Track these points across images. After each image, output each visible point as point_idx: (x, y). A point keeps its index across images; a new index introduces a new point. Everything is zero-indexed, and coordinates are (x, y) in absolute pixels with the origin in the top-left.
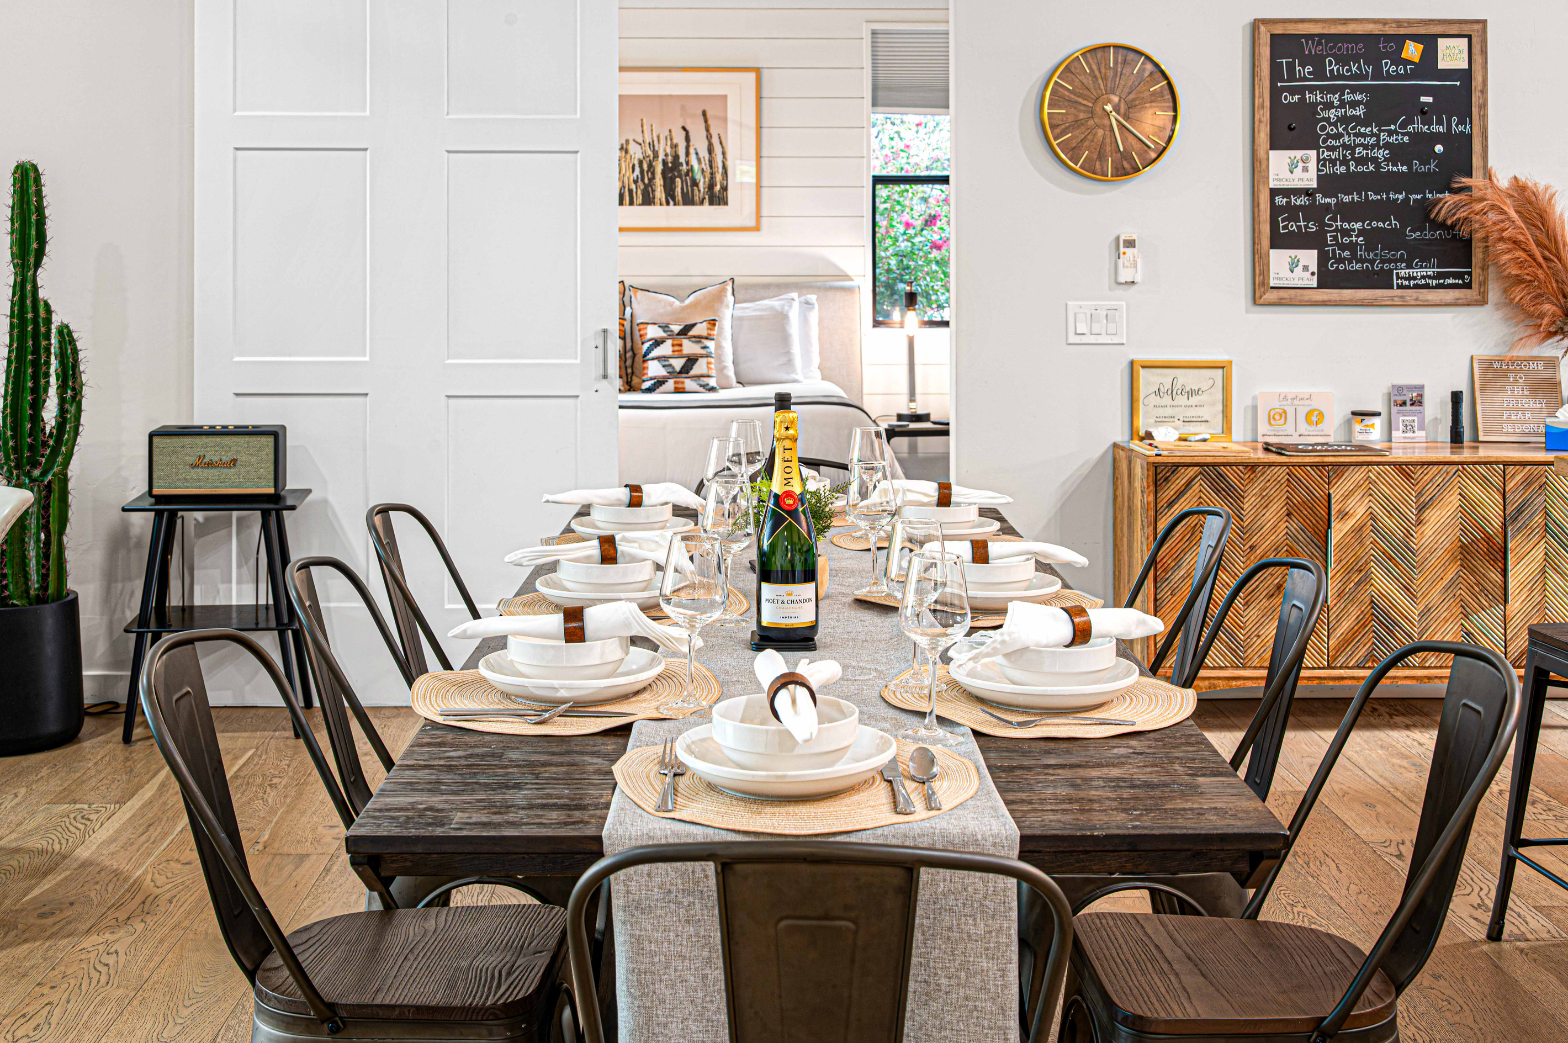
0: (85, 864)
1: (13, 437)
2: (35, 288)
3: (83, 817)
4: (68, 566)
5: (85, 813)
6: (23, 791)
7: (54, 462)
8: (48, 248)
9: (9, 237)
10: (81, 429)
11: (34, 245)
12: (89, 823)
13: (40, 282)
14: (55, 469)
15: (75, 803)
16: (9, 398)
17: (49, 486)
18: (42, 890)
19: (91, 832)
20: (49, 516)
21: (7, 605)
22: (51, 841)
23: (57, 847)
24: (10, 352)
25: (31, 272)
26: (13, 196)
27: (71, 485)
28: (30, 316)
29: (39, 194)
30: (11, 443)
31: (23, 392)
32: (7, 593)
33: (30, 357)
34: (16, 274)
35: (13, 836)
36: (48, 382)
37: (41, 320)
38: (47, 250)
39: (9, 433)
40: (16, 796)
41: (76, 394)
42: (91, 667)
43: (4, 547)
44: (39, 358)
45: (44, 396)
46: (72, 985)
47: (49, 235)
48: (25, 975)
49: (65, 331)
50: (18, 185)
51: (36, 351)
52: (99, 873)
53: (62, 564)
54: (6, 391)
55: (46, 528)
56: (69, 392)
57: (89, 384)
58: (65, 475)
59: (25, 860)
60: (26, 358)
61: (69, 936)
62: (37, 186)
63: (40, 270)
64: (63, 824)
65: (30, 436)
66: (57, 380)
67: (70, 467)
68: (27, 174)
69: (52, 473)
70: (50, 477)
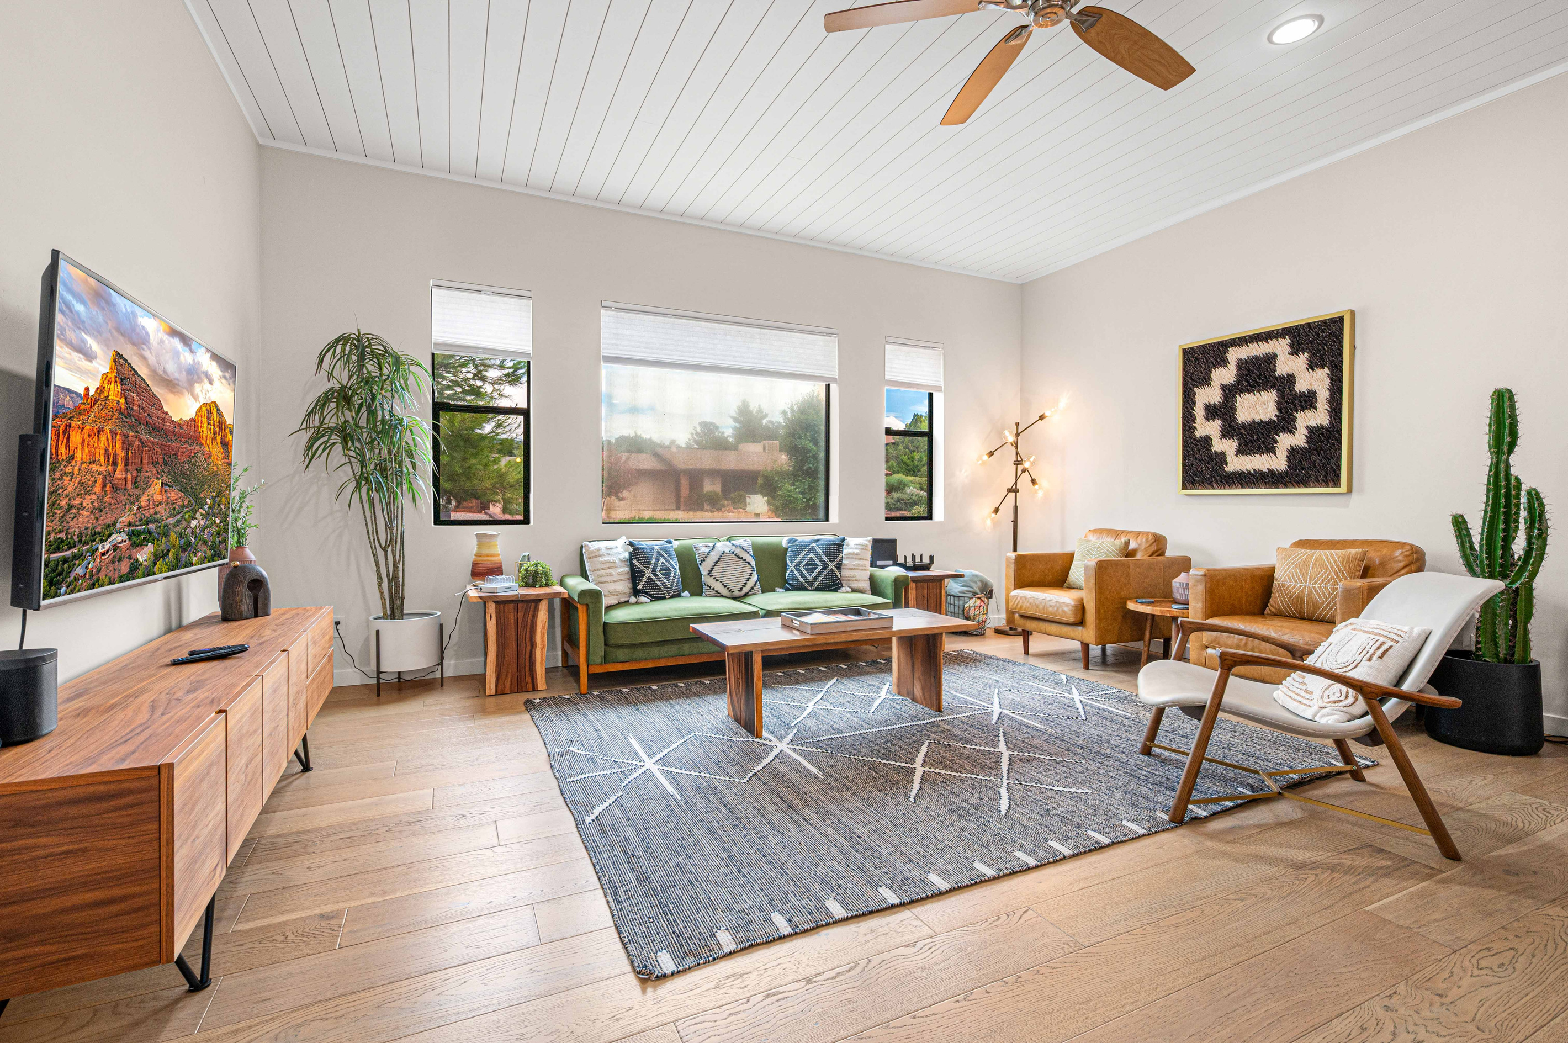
0: (1546, 846)
1: (1487, 558)
2: (1508, 467)
3: (1544, 810)
4: (1531, 644)
5: (1546, 807)
6: (1490, 777)
7: (1522, 575)
8: (1519, 441)
9: (1487, 436)
10: (1545, 556)
11: (1507, 439)
12: (1550, 816)
13: (1512, 463)
14: (1522, 580)
15: (1536, 798)
16: (1485, 534)
17: (1516, 591)
18: (1506, 852)
19: (1552, 823)
20: (1516, 610)
21: (1481, 660)
22: (1515, 819)
23: (1521, 825)
24: (1486, 506)
25: (1504, 457)
26: (1491, 411)
27: (1535, 593)
28: (1503, 483)
29: (1513, 407)
30: (1486, 562)
31: (1496, 531)
32: (1481, 653)
33: (1502, 509)
34: (1492, 458)
35: (1482, 805)
36: (1517, 527)
37: (1512, 487)
38: (1518, 442)
39: (1484, 555)
40: (1485, 779)
41: (1542, 533)
42: (1549, 711)
43: (1479, 625)
44: (1510, 510)
45: (1514, 535)
46: (1536, 943)
47: (1520, 433)
48: (1490, 915)
49: (1533, 493)
50: (1495, 402)
51: (1508, 505)
52: (1561, 857)
53: (1527, 642)
54: (1483, 530)
55: (1514, 617)
56: (1536, 531)
57: (1553, 527)
58: (1531, 586)
59: (1492, 825)
60: (1499, 510)
61: (1533, 898)
62: (1511, 402)
63: (1512, 455)
64: (1526, 809)
65: (1501, 558)
66: (1526, 523)
67: (1535, 580)
68: (1503, 396)
69: (1519, 582)
70: (1517, 584)
